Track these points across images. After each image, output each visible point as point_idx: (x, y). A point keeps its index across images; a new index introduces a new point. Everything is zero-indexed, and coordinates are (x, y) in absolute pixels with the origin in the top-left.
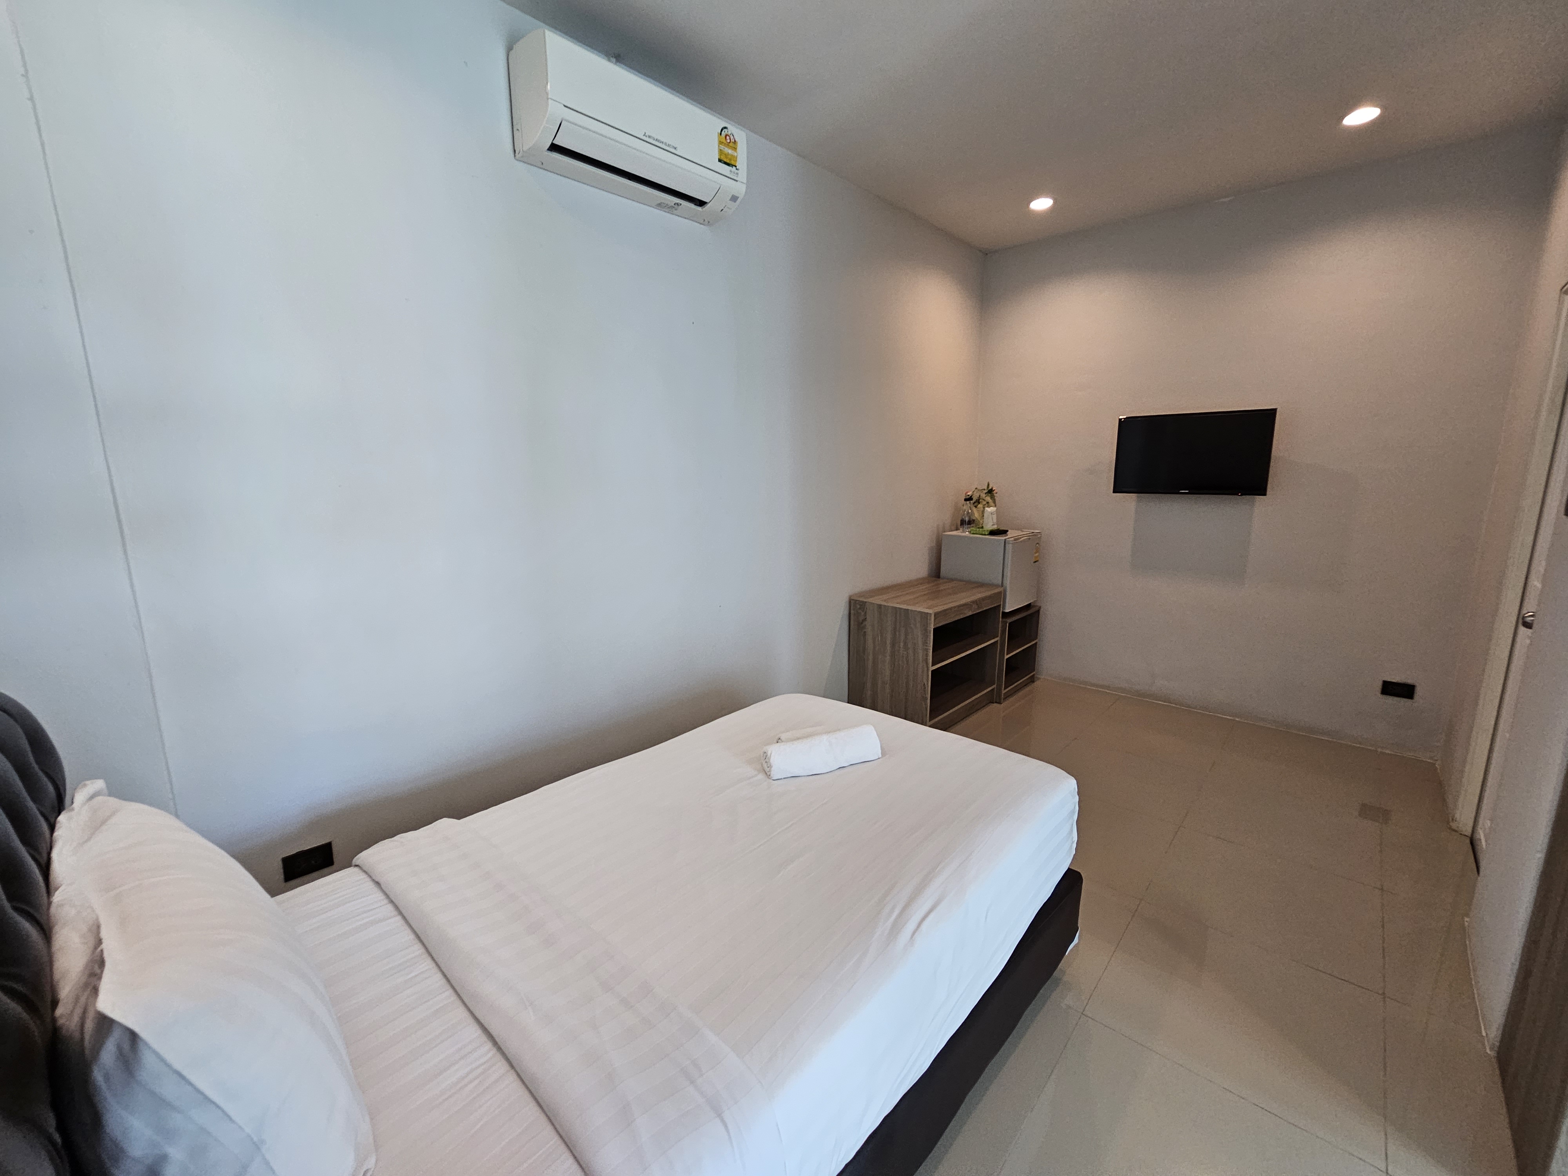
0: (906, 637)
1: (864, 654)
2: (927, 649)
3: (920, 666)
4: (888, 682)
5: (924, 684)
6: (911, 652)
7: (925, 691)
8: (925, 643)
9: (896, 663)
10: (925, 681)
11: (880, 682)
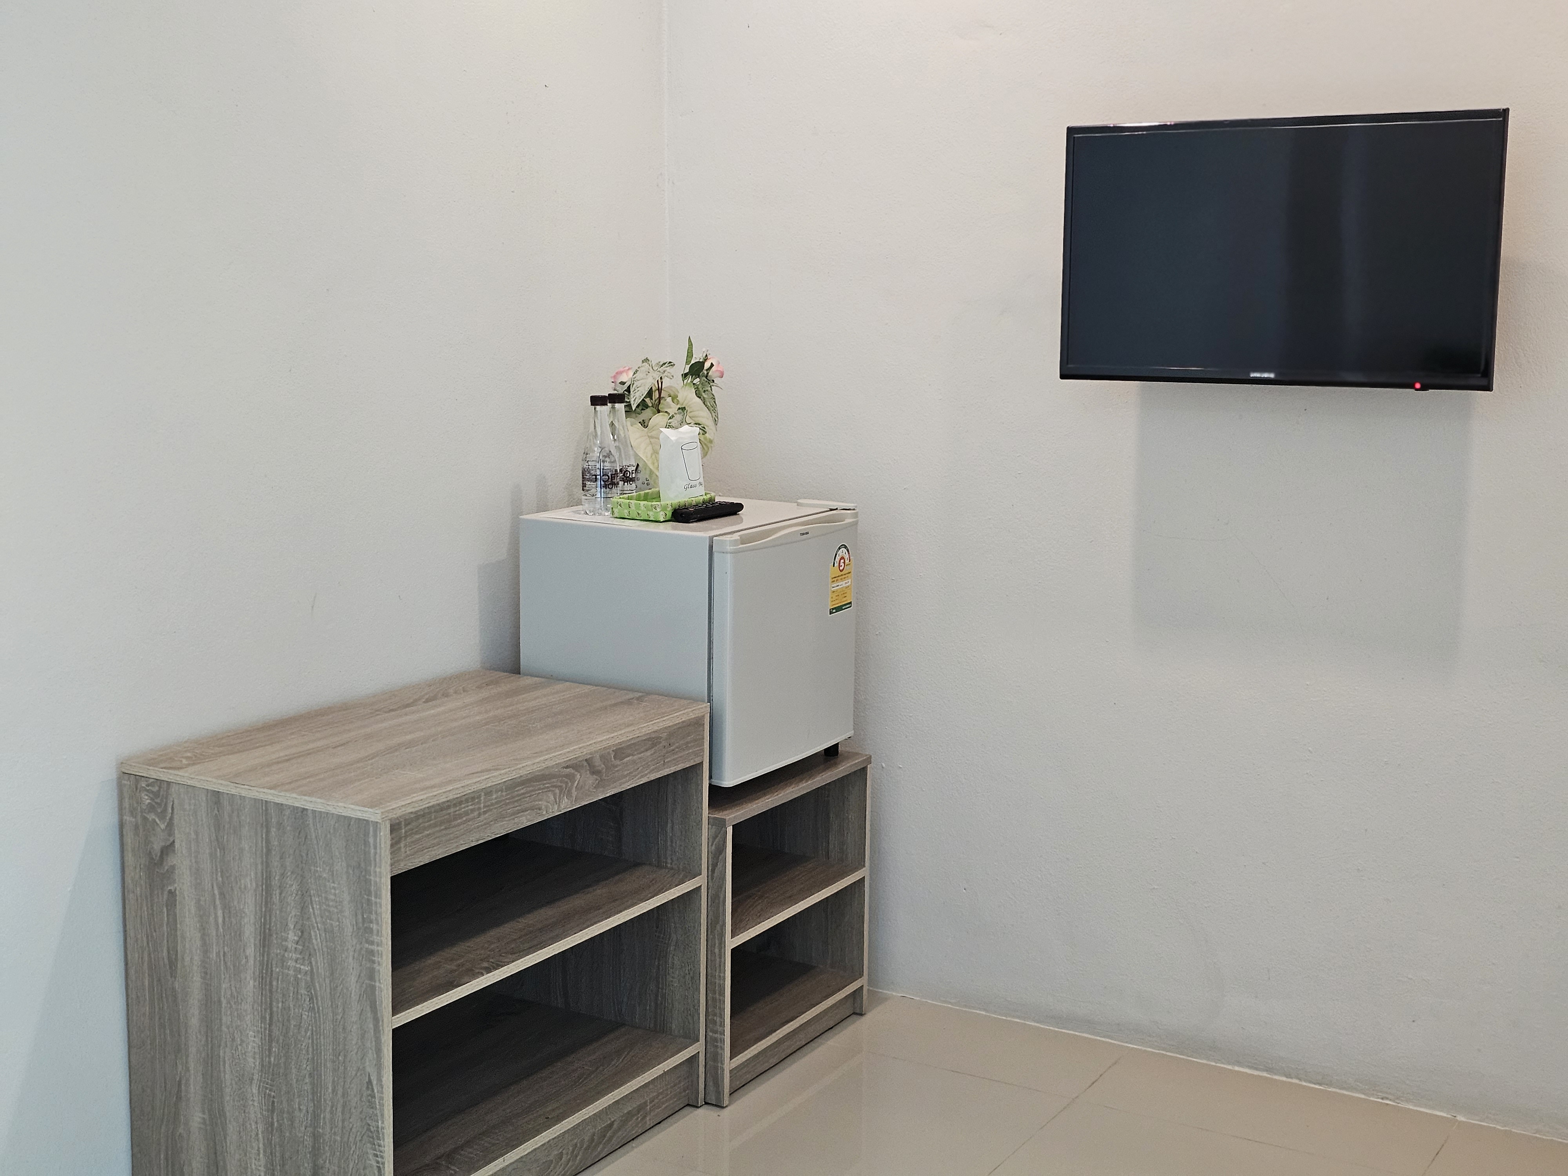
0: (303, 909)
1: (173, 975)
2: (372, 952)
3: (353, 1016)
4: (256, 1077)
5: (370, 1082)
6: (320, 963)
7: (372, 1106)
8: (365, 930)
9: (278, 1006)
10: (370, 1069)
11: (228, 1077)
